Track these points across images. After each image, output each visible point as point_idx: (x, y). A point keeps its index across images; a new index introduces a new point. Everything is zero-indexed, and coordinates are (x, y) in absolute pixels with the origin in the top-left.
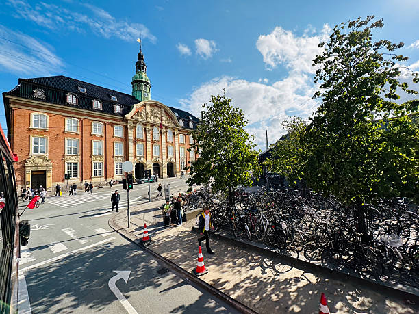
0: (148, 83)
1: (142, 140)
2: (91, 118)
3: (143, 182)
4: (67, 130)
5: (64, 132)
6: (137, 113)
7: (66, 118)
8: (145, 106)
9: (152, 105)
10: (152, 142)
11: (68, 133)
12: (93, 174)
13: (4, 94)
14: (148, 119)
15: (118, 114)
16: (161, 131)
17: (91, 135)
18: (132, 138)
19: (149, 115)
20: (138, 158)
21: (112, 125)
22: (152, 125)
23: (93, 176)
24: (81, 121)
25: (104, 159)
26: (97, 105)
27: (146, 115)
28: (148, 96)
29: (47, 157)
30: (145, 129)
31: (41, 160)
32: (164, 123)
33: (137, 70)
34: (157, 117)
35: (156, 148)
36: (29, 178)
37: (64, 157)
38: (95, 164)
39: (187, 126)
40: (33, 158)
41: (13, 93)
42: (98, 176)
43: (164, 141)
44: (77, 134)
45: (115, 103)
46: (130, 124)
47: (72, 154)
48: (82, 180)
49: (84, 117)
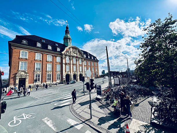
0: (70, 39)
1: (69, 64)
2: (47, 53)
3: (70, 83)
4: (36, 59)
5: (35, 60)
6: (67, 51)
7: (36, 53)
8: (70, 48)
9: (73, 48)
10: (73, 64)
11: (37, 60)
12: (47, 79)
13: (9, 42)
14: (71, 54)
15: (59, 52)
16: (76, 59)
17: (46, 61)
18: (64, 63)
19: (72, 52)
20: (67, 72)
21: (56, 56)
22: (73, 57)
23: (47, 81)
24: (43, 55)
25: (52, 72)
26: (50, 47)
27: (70, 53)
28: (70, 44)
29: (27, 71)
30: (70, 58)
31: (23, 73)
32: (78, 56)
33: (66, 34)
34: (75, 53)
35: (75, 67)
36: (17, 82)
37: (34, 71)
38: (48, 75)
39: (87, 57)
40: (20, 72)
41: (13, 41)
42: (49, 81)
43: (78, 64)
44: (40, 61)
45: (57, 47)
46: (64, 56)
47: (38, 70)
48: (42, 82)
49: (44, 53)
